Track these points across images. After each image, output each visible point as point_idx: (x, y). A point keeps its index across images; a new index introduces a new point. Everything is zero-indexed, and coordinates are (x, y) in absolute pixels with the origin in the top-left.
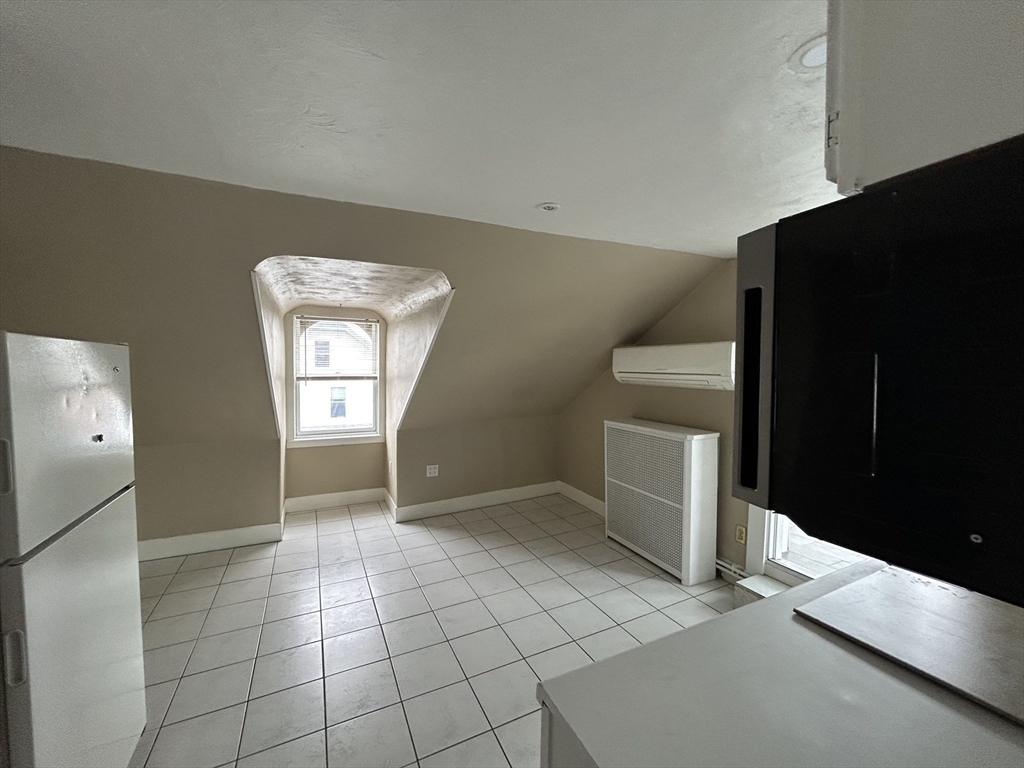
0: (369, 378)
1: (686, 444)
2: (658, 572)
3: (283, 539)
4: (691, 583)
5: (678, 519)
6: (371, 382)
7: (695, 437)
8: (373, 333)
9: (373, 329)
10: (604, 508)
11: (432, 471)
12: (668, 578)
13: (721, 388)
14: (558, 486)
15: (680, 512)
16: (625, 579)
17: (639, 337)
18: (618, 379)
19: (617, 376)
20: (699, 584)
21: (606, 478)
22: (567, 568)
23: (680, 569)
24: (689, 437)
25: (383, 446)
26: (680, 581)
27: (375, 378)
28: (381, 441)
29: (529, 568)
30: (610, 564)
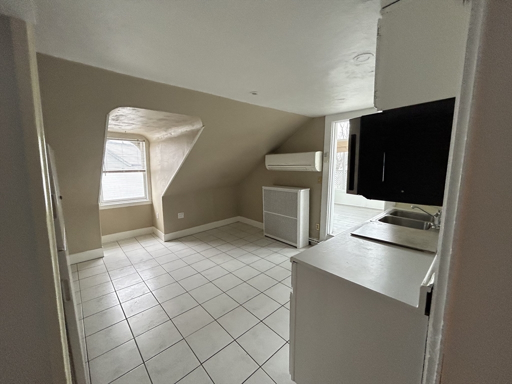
0: (141, 171)
1: (298, 193)
2: (287, 245)
3: (105, 256)
4: (301, 247)
5: (295, 223)
6: (142, 173)
7: (302, 190)
8: (141, 147)
9: (141, 145)
10: (263, 226)
11: (181, 216)
12: (291, 247)
13: (311, 170)
14: (239, 218)
15: (296, 220)
16: (275, 250)
17: (276, 150)
18: (268, 168)
19: (268, 167)
20: (303, 247)
21: (264, 211)
22: (252, 249)
23: (296, 243)
24: (299, 190)
25: (151, 206)
26: (296, 247)
27: (145, 171)
28: (150, 203)
29: (236, 252)
30: (268, 245)
